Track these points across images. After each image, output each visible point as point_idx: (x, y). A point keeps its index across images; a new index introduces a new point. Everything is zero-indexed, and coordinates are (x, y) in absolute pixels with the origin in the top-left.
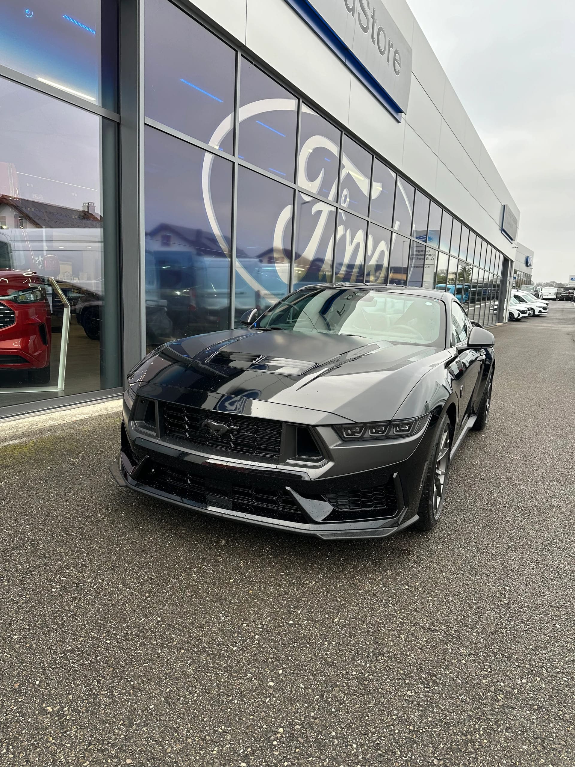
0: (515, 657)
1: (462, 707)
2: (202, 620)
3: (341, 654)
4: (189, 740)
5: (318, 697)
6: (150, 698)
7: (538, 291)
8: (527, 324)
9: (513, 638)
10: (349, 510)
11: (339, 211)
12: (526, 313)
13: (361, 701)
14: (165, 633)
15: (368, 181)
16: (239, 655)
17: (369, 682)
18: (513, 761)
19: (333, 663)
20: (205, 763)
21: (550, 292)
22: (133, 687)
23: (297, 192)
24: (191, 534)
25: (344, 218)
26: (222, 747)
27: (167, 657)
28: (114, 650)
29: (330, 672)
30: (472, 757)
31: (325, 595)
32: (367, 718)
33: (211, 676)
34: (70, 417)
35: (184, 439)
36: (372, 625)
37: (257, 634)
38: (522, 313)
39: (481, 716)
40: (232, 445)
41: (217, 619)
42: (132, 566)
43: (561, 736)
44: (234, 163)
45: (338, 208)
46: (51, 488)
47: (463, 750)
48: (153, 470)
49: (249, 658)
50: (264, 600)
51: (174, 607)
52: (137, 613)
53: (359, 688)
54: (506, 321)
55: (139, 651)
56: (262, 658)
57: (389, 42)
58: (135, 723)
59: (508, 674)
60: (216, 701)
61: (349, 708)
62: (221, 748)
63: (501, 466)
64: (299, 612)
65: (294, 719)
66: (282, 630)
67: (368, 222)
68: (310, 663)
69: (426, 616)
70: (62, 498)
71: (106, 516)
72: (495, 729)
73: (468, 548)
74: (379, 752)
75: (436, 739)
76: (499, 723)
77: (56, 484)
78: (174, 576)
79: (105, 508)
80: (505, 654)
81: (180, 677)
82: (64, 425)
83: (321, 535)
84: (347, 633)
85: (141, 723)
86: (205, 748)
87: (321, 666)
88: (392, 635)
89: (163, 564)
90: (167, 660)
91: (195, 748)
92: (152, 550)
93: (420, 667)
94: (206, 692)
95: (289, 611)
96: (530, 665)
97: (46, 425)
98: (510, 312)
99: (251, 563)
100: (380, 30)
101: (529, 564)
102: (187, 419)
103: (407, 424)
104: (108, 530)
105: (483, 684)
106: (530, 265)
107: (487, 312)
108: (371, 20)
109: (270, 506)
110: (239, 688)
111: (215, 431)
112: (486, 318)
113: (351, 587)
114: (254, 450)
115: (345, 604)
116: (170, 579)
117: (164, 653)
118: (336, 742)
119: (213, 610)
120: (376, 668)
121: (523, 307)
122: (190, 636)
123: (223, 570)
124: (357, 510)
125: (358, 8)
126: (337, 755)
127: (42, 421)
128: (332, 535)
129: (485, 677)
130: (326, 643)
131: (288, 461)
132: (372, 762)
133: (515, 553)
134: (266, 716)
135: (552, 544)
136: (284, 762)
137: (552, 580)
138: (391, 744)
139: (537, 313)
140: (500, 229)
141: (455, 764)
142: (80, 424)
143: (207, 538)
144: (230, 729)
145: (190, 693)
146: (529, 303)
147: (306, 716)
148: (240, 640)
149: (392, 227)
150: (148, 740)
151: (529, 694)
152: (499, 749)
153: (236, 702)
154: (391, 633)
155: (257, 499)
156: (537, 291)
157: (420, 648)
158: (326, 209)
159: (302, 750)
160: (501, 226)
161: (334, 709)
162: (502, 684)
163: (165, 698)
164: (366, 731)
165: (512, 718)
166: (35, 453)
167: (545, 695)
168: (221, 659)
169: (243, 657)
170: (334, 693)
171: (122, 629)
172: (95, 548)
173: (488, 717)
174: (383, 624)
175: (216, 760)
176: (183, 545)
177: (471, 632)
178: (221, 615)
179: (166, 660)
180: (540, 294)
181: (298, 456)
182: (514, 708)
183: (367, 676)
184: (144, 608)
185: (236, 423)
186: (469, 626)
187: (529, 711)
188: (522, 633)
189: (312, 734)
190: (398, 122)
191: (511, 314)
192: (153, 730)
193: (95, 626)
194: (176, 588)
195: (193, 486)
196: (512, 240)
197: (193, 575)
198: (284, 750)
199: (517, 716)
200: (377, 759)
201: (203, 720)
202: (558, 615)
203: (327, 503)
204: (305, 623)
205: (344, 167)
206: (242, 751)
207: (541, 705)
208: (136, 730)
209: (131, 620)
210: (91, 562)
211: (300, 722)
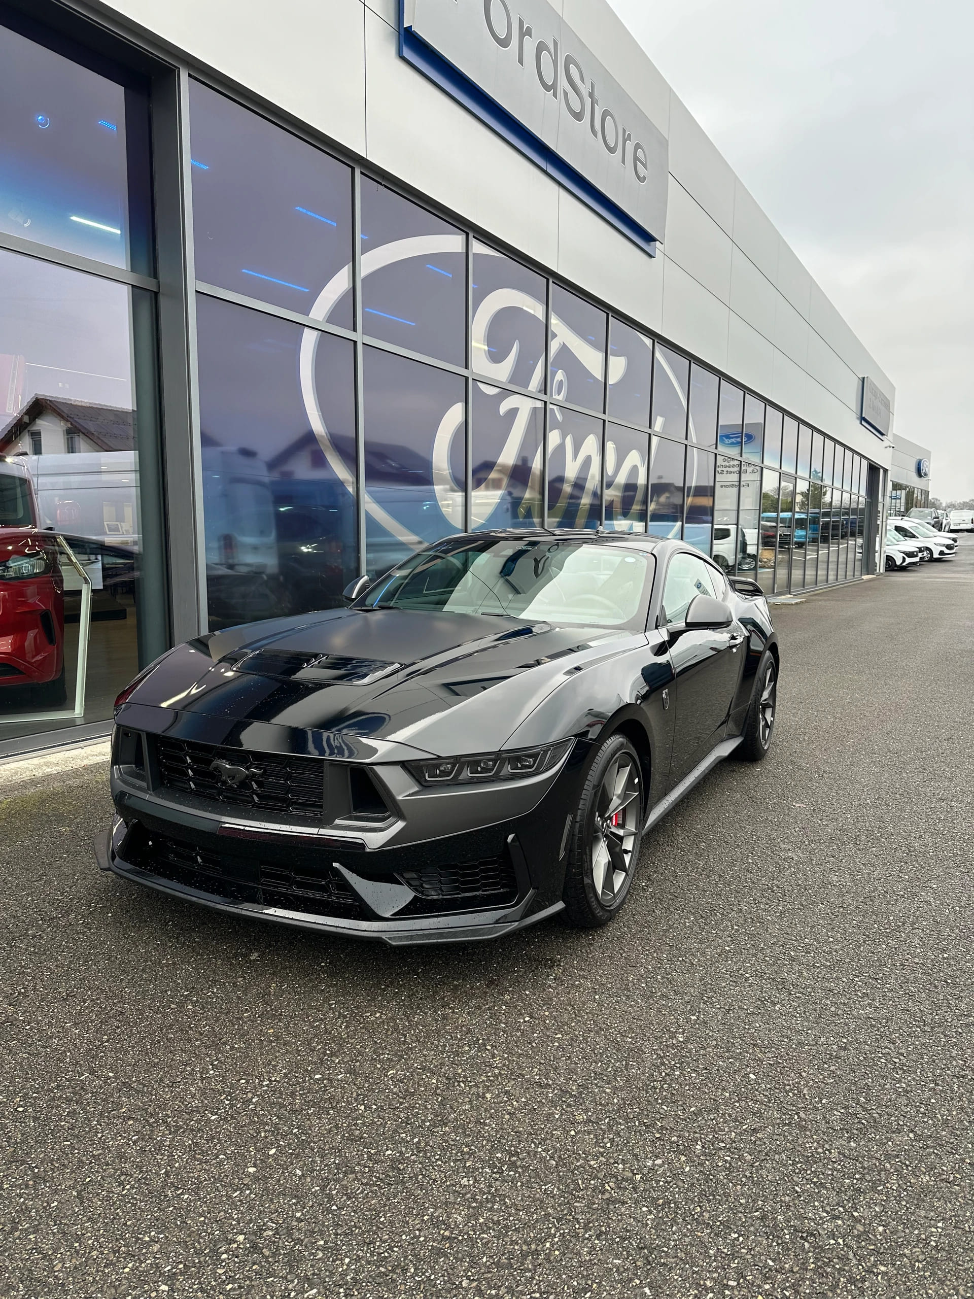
0: (660, 1125)
1: (542, 1202)
2: (178, 1075)
3: (379, 1123)
4: (94, 1253)
5: (318, 1188)
6: (56, 1192)
7: (940, 518)
8: (919, 575)
9: (669, 1096)
10: (441, 897)
11: (550, 406)
12: (916, 556)
13: (383, 1194)
14: (112, 1096)
15: (601, 356)
16: (216, 1128)
17: (407, 1166)
18: (590, 1282)
19: (362, 1138)
20: (105, 1286)
21: (964, 518)
22: (36, 1177)
23: (470, 382)
24: (208, 944)
25: (559, 417)
26: (141, 1262)
27: (102, 1132)
28: (24, 1122)
29: (351, 1153)
30: (527, 1277)
31: (389, 1033)
32: (382, 1219)
33: (161, 1159)
34: (79, 761)
35: (188, 792)
36: (447, 1078)
37: (257, 1095)
38: (909, 557)
39: (566, 1215)
40: (256, 799)
41: (201, 1073)
42: (98, 994)
43: (683, 1245)
44: (355, 342)
45: (548, 403)
46: (11, 875)
47: (515, 1267)
48: (150, 843)
49: (230, 1132)
50: (288, 1043)
51: (142, 1055)
52: (80, 1066)
53: (388, 1176)
54: (881, 571)
55: (62, 1124)
56: (251, 1132)
57: (624, 131)
58: (21, 1228)
59: (636, 1151)
60: (158, 1196)
61: (359, 1205)
62: (137, 1264)
63: (767, 819)
64: (337, 1060)
65: (267, 1221)
66: (298, 1089)
67: (604, 421)
68: (325, 1138)
69: (541, 1063)
70: (23, 891)
71: (83, 917)
72: (580, 1235)
73: (655, 955)
74: (382, 1269)
75: (478, 1250)
76: (591, 1225)
77: (23, 868)
78: (158, 1008)
79: (85, 905)
80: (645, 1121)
81: (113, 1161)
82: (66, 774)
83: (390, 938)
84: (400, 1092)
85: (29, 1228)
86: (114, 1264)
87: (341, 1143)
88: (473, 1094)
89: (148, 990)
90: (102, 1136)
91: (98, 1265)
92: (137, 969)
93: (499, 1142)
94: (145, 1183)
95: (321, 1060)
96: (679, 1137)
97: (36, 774)
98: (887, 556)
99: (287, 987)
100: (605, 114)
101: (747, 979)
102: (189, 761)
103: (530, 756)
104: (79, 938)
105: (590, 1166)
106: (926, 474)
107: (851, 556)
108: (588, 101)
109: (318, 895)
110: (199, 1176)
111: (229, 777)
112: (850, 566)
113: (437, 1020)
114: (288, 807)
115: (416, 1047)
116: (150, 1013)
117: (101, 1125)
118: (320, 1255)
119: (201, 1060)
120: (427, 1144)
121: (910, 545)
122: (150, 1100)
123: (239, 998)
124: (456, 896)
125: (563, 83)
126: (314, 1274)
127: (31, 767)
128: (407, 938)
129: (596, 1157)
130: (362, 1107)
131: (337, 822)
132: (364, 1284)
133: (730, 962)
134: (225, 1218)
135: (799, 946)
136: (228, 1284)
137: (774, 1004)
138: (406, 1258)
139: (936, 555)
140: (858, 418)
141: (494, 1287)
142: (92, 771)
143: (231, 949)
144: (162, 1236)
145: (121, 1184)
146: (921, 538)
147: (287, 1217)
148: (227, 1105)
149: (650, 427)
150: (31, 1253)
151: (658, 1182)
152: (574, 1264)
153: (186, 1196)
154: (474, 1090)
155: (300, 885)
156: (938, 518)
157: (509, 1114)
158: (524, 407)
159: (262, 1267)
160: (859, 414)
161: (337, 1206)
162: (621, 1166)
163: (79, 1193)
164: (373, 1239)
165: (614, 1218)
166: (5, 819)
167: (684, 1183)
168: (186, 1134)
169: (221, 1131)
170: (345, 1183)
171: (48, 1091)
172: (49, 968)
173: (577, 1216)
174: (465, 1077)
175: (124, 1282)
176: (188, 961)
177: (603, 1087)
178: (211, 1067)
179: (100, 1135)
180: (944, 522)
181: (355, 814)
182: (624, 1203)
183: (408, 1157)
184: (93, 1058)
185: (260, 764)
186: (605, 1078)
187: (647, 1207)
188: (687, 1088)
189: (286, 1243)
190: (651, 256)
191: (889, 559)
192: (44, 1238)
193: (9, 1086)
194: (155, 1028)
195: (206, 866)
196: (882, 434)
197: (189, 1007)
198: (234, 1266)
199: (625, 1215)
200: (374, 1279)
201: (125, 1224)
202: (759, 1059)
203: (405, 888)
204: (339, 1077)
205: (555, 336)
206: (169, 1268)
207: (671, 1198)
208: (19, 1238)
209: (67, 1077)
210: (35, 989)
211: (274, 1225)
